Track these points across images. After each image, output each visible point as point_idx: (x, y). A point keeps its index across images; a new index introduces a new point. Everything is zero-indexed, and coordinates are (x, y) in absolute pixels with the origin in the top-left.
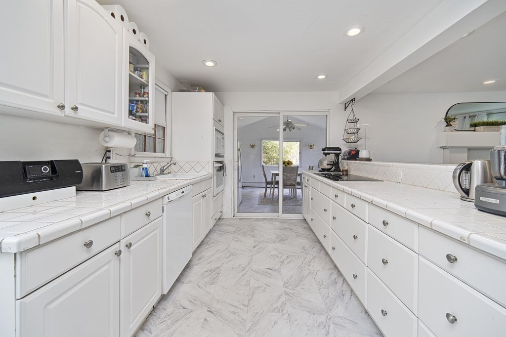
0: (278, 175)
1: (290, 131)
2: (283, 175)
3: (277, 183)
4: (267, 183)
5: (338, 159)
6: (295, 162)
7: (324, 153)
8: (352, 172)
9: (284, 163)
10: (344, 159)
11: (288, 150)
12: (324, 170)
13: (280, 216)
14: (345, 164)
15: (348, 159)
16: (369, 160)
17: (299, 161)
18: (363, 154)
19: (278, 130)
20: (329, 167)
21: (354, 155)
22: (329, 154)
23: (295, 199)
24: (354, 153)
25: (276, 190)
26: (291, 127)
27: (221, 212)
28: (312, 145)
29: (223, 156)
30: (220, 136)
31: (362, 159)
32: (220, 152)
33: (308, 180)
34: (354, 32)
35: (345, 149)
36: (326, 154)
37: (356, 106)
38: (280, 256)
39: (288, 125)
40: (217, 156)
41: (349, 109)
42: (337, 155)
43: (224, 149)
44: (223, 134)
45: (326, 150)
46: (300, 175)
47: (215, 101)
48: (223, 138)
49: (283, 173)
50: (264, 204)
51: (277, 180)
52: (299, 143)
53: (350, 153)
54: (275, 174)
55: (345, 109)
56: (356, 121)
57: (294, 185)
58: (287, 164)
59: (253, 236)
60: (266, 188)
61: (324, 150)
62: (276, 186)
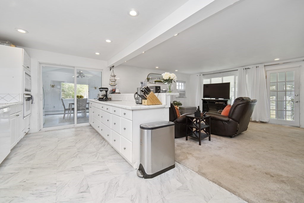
0: (73, 104)
1: (82, 78)
2: (77, 103)
3: (73, 109)
4: (66, 110)
5: (107, 93)
6: (86, 96)
7: (100, 90)
8: (113, 99)
9: (78, 97)
10: (110, 93)
11: (81, 89)
12: (100, 98)
13: (75, 126)
14: (110, 96)
15: (112, 93)
16: (119, 93)
17: (88, 96)
18: (117, 91)
19: (74, 77)
20: (103, 97)
21: (113, 92)
22: (102, 91)
23: (85, 118)
24: (114, 90)
25: (72, 115)
26: (83, 76)
27: (29, 128)
28: (96, 87)
29: (30, 91)
30: (28, 77)
31: (117, 93)
32: (28, 88)
33: (91, 104)
34: (108, 41)
35: (110, 89)
36: (101, 91)
37: (114, 69)
38: (75, 141)
39: (80, 74)
40: (26, 90)
41: (112, 70)
42: (106, 91)
43: (31, 86)
44: (30, 76)
45: (101, 89)
46: (88, 103)
47: (24, 54)
48: (30, 79)
49: (77, 102)
50: (64, 122)
51: (73, 107)
52: (88, 85)
53: (112, 90)
54: (71, 103)
55: (110, 70)
56: (114, 76)
57: (85, 109)
58: (80, 97)
59: (57, 137)
60: (65, 114)
61: (100, 89)
62: (72, 112)
